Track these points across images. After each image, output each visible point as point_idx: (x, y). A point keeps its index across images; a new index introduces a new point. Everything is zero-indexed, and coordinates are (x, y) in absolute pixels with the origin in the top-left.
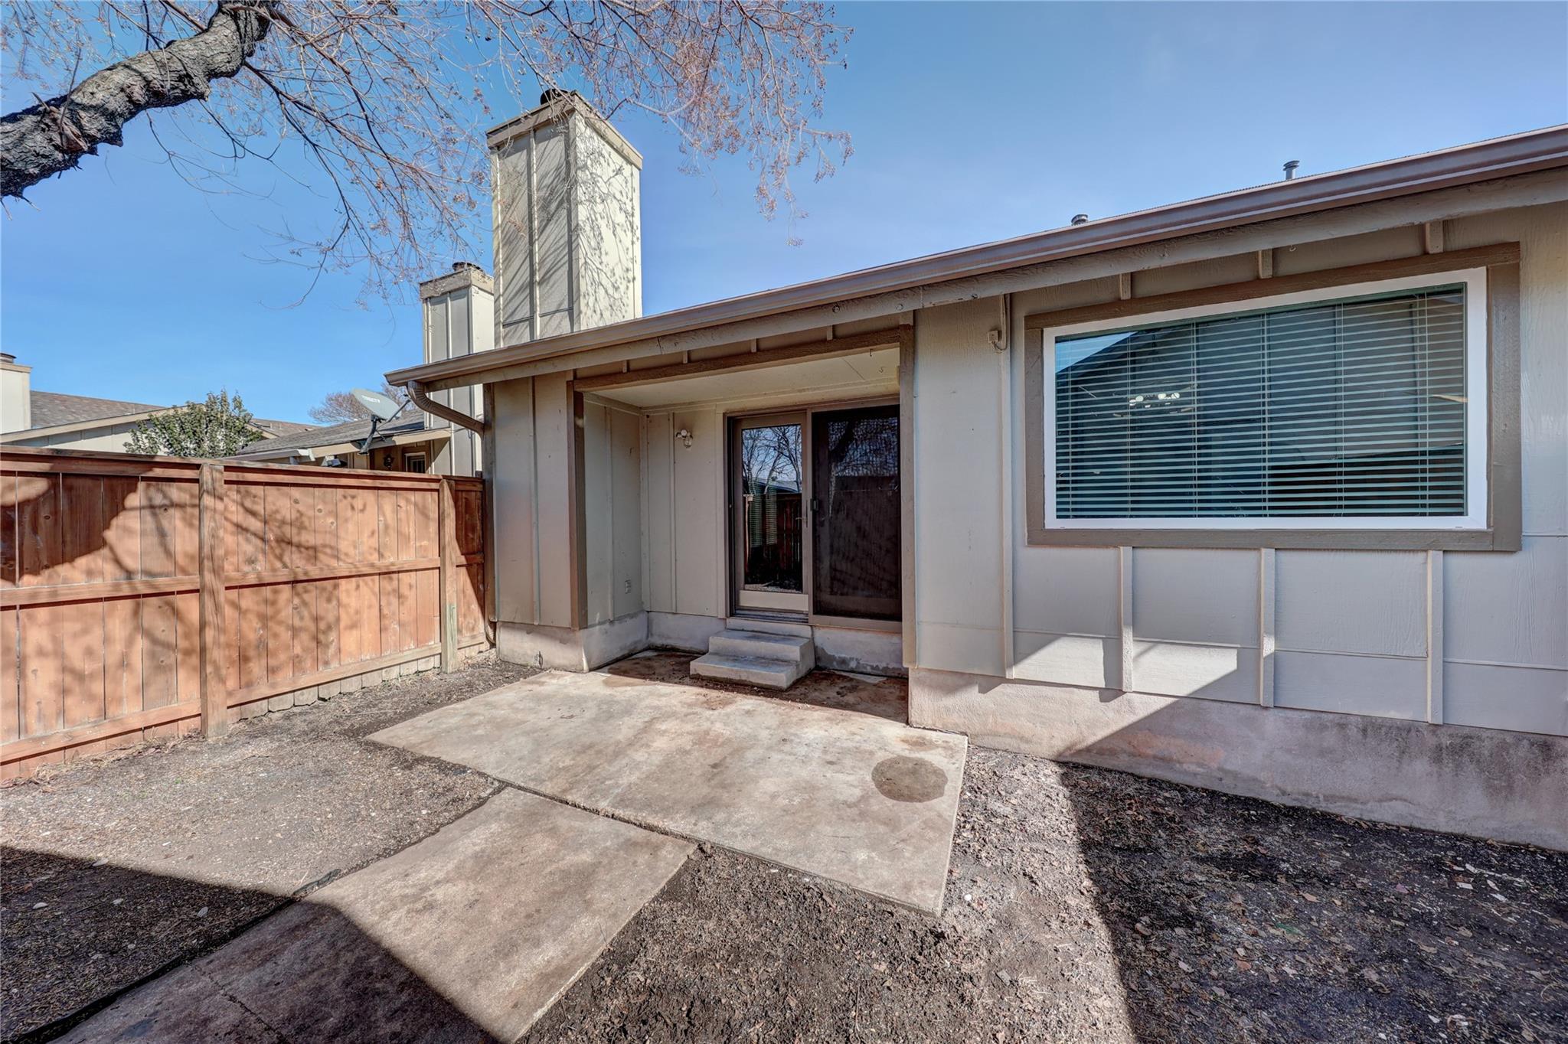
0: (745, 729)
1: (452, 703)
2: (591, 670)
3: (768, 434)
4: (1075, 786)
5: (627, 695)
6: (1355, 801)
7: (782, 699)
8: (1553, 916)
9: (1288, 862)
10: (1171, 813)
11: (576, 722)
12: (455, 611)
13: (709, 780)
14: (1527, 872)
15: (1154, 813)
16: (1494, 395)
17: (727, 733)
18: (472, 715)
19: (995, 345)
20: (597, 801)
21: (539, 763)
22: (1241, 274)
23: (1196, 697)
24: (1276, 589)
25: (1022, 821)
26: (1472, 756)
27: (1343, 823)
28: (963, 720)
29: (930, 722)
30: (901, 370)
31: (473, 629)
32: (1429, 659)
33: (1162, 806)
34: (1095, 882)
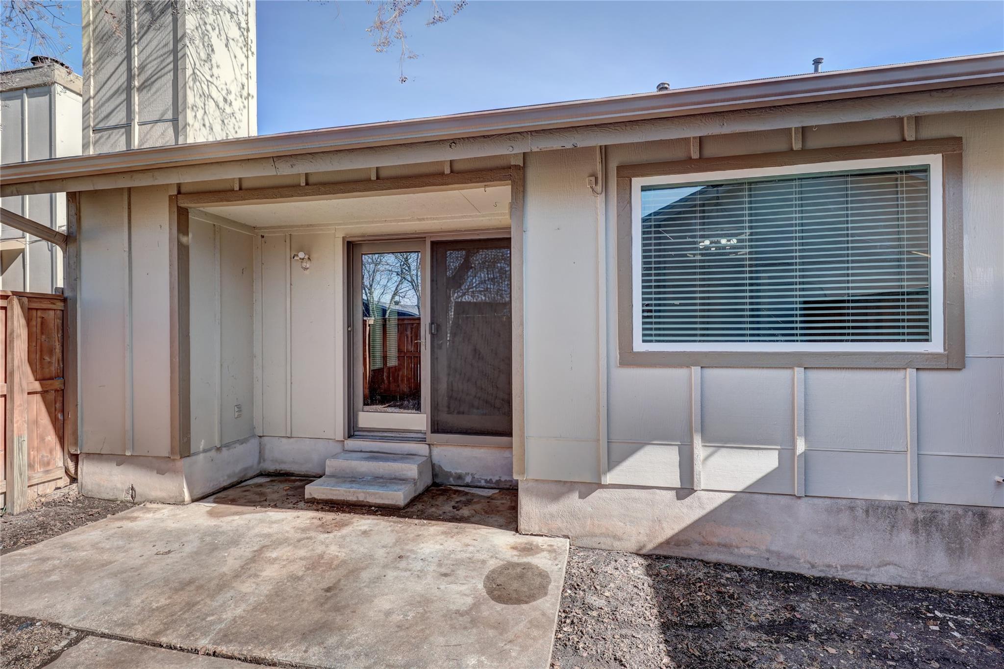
0: (362, 549)
1: (18, 548)
2: (194, 500)
3: (390, 259)
4: (657, 575)
5: (235, 524)
6: (862, 568)
7: (399, 516)
8: (989, 645)
9: (816, 622)
10: (731, 591)
11: (174, 557)
12: (25, 444)
13: (322, 605)
14: (973, 613)
15: (719, 592)
16: (947, 251)
17: (342, 555)
18: (44, 560)
19: (593, 190)
20: (196, 640)
21: (127, 605)
22: (780, 145)
23: (749, 491)
24: (805, 400)
25: (614, 611)
26: (937, 525)
27: (854, 587)
28: (565, 524)
29: (537, 528)
30: (512, 206)
31: (48, 464)
32: (909, 452)
33: (724, 585)
34: (673, 658)
